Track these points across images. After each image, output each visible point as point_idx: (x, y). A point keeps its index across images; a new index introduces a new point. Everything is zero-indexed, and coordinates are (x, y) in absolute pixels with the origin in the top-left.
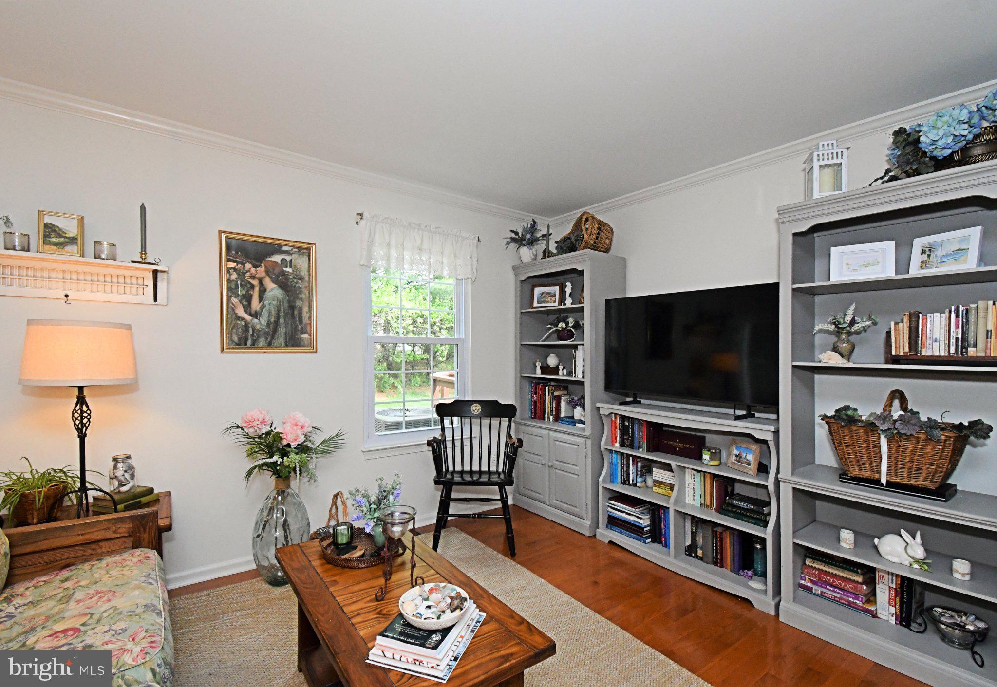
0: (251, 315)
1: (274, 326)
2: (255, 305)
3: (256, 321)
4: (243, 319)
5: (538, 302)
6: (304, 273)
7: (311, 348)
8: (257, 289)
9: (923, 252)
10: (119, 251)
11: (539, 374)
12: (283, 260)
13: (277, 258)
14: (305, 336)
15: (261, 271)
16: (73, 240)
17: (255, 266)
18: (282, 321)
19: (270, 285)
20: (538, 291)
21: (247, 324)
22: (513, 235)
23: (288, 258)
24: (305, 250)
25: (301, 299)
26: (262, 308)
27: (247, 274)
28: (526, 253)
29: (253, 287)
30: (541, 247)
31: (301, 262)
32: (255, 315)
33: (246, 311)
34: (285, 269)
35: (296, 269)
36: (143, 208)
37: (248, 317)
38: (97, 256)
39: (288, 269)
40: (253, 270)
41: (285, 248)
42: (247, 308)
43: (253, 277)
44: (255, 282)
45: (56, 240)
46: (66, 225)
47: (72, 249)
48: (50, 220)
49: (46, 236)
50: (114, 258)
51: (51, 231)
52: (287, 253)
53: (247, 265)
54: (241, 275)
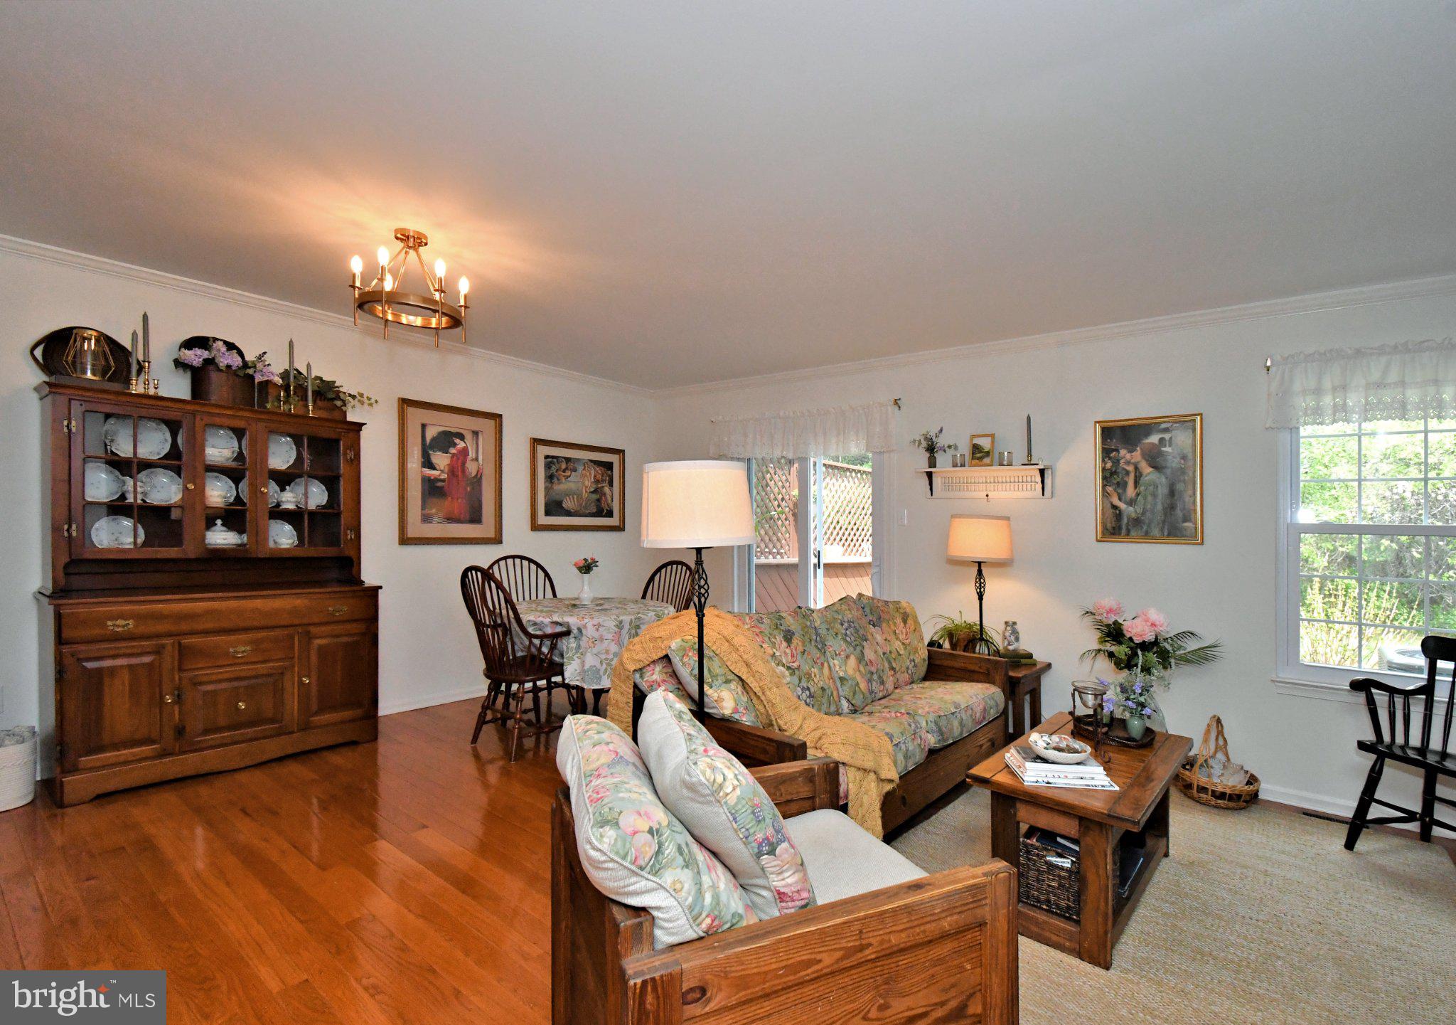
0: (1126, 503)
1: (1149, 513)
2: (1131, 492)
3: (1131, 509)
4: (1116, 507)
6: (1187, 450)
7: (1195, 538)
8: (1132, 476)
10: (1015, 457)
12: (1162, 440)
13: (1154, 439)
14: (1188, 524)
15: (1136, 453)
16: (988, 454)
17: (1131, 451)
18: (1159, 508)
19: (1146, 468)
21: (1121, 511)
23: (1167, 436)
24: (1186, 421)
25: (1184, 481)
26: (1138, 495)
27: (1122, 461)
29: (1128, 473)
31: (1181, 436)
32: (1131, 503)
33: (1120, 499)
34: (1163, 449)
35: (1177, 448)
36: (1029, 418)
37: (1122, 505)
38: (1001, 464)
39: (1167, 449)
40: (1128, 456)
41: (1163, 425)
42: (1122, 496)
43: (1128, 463)
44: (1130, 468)
45: (978, 455)
46: (985, 443)
47: (987, 460)
48: (976, 441)
49: (973, 453)
50: (1010, 464)
51: (976, 449)
52: (1166, 430)
53: (1123, 452)
54: (1116, 462)
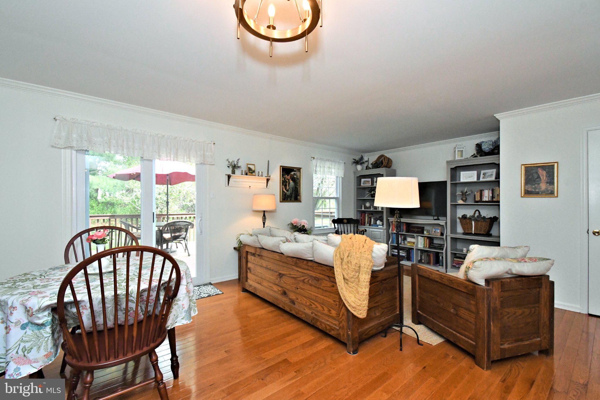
1: (291, 194)
2: (288, 188)
4: (284, 192)
5: (363, 184)
6: (299, 177)
7: (300, 201)
8: (288, 183)
9: (483, 174)
10: (263, 174)
11: (363, 209)
12: (294, 173)
13: (292, 173)
14: (299, 197)
15: (289, 177)
16: (254, 171)
17: (288, 176)
18: (293, 192)
19: (291, 182)
20: (363, 180)
21: (286, 193)
22: (354, 161)
23: (295, 173)
24: (299, 169)
25: (298, 185)
26: (289, 189)
28: (359, 167)
29: (287, 182)
30: (365, 165)
31: (298, 173)
32: (287, 191)
35: (297, 176)
36: (269, 161)
37: (286, 191)
38: (258, 176)
39: (295, 176)
40: (287, 177)
41: (295, 170)
42: (286, 189)
43: (287, 179)
44: (287, 181)
45: (251, 172)
46: (252, 167)
47: (254, 174)
48: (249, 166)
49: (249, 171)
50: (262, 176)
51: (250, 169)
52: (295, 171)
53: (286, 176)
54: (285, 179)
